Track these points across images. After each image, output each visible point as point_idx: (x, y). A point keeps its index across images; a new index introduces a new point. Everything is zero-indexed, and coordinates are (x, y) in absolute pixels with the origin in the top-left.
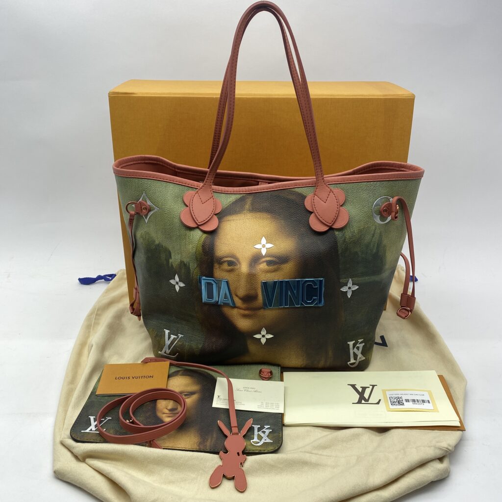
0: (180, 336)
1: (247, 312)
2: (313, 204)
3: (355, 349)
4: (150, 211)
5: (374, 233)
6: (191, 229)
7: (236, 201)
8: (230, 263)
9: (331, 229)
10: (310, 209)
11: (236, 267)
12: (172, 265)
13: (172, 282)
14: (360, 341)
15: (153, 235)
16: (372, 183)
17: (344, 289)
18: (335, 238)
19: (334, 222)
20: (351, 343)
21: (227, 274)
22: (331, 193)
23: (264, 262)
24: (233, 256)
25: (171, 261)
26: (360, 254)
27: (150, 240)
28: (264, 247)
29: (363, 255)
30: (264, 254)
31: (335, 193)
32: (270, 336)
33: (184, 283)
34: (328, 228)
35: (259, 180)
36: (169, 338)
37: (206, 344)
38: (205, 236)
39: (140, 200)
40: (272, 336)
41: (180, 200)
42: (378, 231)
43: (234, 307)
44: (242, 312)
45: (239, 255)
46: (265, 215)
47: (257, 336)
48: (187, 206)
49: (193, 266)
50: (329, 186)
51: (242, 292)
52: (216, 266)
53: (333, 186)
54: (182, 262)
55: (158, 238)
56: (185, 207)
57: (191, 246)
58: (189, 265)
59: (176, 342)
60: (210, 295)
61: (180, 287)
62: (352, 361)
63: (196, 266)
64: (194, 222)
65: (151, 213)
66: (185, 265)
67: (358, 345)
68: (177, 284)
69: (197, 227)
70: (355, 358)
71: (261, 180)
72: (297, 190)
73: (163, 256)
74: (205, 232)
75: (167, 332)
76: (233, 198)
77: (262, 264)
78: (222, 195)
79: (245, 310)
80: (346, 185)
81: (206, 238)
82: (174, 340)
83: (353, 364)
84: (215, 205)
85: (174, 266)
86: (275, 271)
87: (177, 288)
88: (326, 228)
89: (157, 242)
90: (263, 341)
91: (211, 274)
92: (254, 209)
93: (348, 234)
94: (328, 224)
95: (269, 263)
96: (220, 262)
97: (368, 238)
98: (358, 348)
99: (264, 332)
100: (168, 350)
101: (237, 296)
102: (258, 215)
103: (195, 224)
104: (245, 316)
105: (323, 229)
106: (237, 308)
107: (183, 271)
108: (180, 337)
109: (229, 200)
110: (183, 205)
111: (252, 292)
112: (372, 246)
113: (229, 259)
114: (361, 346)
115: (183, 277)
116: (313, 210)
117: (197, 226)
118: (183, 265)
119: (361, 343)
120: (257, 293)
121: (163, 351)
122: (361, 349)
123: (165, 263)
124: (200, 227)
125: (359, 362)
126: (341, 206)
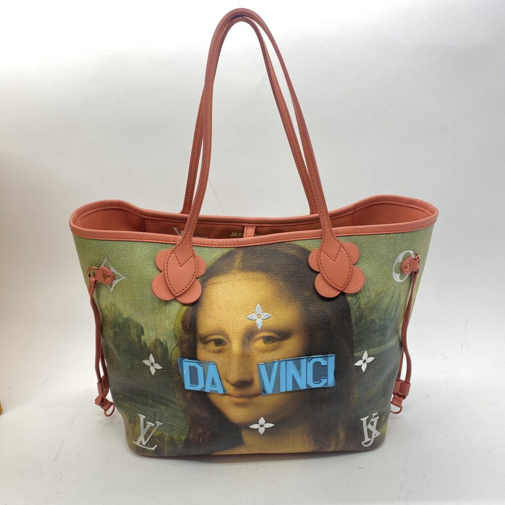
0: (159, 423)
1: (240, 400)
2: (319, 263)
3: (369, 425)
4: (114, 278)
5: (393, 294)
6: (166, 302)
7: (223, 257)
8: (219, 342)
9: (342, 294)
10: (316, 269)
11: (225, 347)
12: (145, 343)
13: (146, 362)
14: (374, 415)
15: (120, 306)
16: (391, 235)
17: (358, 364)
18: (347, 305)
19: (346, 286)
20: (364, 420)
21: (215, 355)
22: (342, 249)
23: (260, 338)
24: (222, 333)
25: (143, 338)
26: (377, 320)
27: (117, 313)
28: (260, 318)
29: (381, 322)
30: (259, 328)
31: (346, 249)
32: (270, 425)
33: (160, 364)
34: (338, 293)
35: (243, 224)
36: (145, 426)
37: (191, 436)
38: (185, 308)
39: (102, 266)
40: (272, 425)
41: (151, 263)
42: (397, 292)
43: (225, 394)
44: (235, 400)
45: (229, 330)
46: (259, 275)
47: (254, 426)
48: (161, 272)
49: (172, 346)
50: (338, 238)
51: (234, 376)
52: (200, 346)
53: (344, 238)
54: (157, 340)
55: (127, 311)
56: (158, 272)
57: (167, 322)
58: (166, 343)
59: (153, 432)
60: (194, 380)
61: (156, 369)
62: (367, 439)
63: (175, 346)
64: (170, 293)
65: (116, 282)
66: (161, 344)
67: (371, 420)
68: (153, 365)
69: (175, 299)
70: (370, 436)
71: (247, 224)
72: (298, 243)
73: (134, 332)
74: (184, 305)
75: (142, 417)
76: (218, 253)
77: (258, 342)
78: (205, 249)
79: (238, 397)
80: (360, 238)
81: (187, 311)
82: (151, 428)
83: (369, 442)
84: (197, 265)
85: (148, 345)
86: (274, 349)
87: (153, 371)
88: (336, 294)
89: (125, 316)
90: (262, 431)
91: (193, 356)
92: (246, 268)
93: (363, 300)
94: (339, 289)
95: (267, 339)
96: (205, 340)
97: (386, 301)
98: (372, 424)
99: (262, 421)
100: (144, 440)
101: (228, 381)
102: (251, 275)
103: (171, 296)
104: (238, 405)
105: (333, 294)
106: (229, 395)
107: (159, 350)
108: (158, 425)
109: (214, 256)
110: (155, 270)
111: (246, 377)
112: (390, 310)
113: (216, 337)
114: (375, 420)
115: (159, 357)
116: (320, 269)
117: (173, 298)
118: (158, 343)
119: (375, 417)
120: (253, 377)
121: (139, 441)
122: (375, 424)
123: (136, 339)
124: (178, 299)
125: (375, 439)
126: (354, 265)
